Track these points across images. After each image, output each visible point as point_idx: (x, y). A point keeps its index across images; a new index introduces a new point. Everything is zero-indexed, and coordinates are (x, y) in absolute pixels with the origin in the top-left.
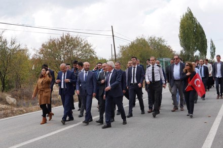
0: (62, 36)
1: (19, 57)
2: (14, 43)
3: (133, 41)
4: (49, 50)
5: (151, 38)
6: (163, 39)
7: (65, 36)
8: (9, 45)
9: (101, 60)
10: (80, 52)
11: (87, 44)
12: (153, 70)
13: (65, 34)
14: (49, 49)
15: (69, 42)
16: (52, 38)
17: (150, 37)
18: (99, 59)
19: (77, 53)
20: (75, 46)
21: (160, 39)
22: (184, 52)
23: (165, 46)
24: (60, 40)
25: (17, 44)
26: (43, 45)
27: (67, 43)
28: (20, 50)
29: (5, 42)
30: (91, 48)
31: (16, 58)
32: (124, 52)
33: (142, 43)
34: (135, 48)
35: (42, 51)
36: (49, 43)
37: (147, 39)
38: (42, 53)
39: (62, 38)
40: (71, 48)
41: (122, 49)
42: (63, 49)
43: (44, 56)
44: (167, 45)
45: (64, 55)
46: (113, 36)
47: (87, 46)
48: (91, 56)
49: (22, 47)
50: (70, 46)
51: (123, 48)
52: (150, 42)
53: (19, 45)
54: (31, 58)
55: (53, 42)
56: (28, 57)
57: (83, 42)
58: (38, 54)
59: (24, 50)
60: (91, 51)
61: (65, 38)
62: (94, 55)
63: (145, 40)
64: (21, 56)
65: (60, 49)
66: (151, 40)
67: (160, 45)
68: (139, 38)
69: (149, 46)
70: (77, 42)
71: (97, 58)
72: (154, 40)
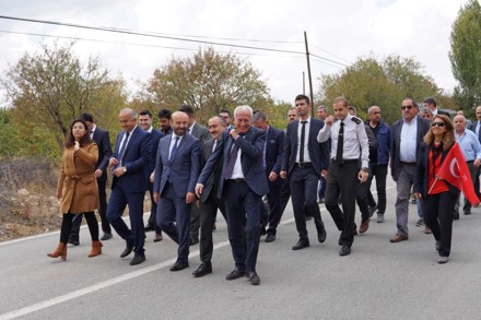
0: (197, 53)
1: (106, 98)
2: (94, 68)
3: (350, 65)
4: (169, 83)
5: (390, 58)
6: (415, 61)
7: (203, 53)
8: (84, 73)
9: (280, 106)
10: (236, 89)
11: (251, 71)
12: (342, 131)
13: (204, 49)
14: (171, 80)
15: (211, 67)
16: (176, 58)
17: (387, 56)
18: (276, 103)
19: (228, 89)
20: (224, 76)
21: (410, 62)
22: (462, 90)
23: (421, 77)
24: (193, 62)
25: (101, 71)
26: (157, 73)
27: (209, 68)
28: (108, 83)
29: (76, 66)
30: (259, 79)
31: (100, 100)
32: (331, 88)
33: (369, 70)
34: (355, 81)
35: (154, 84)
36: (171, 68)
37: (380, 61)
38: (155, 90)
39: (197, 58)
40: (217, 80)
41: (327, 82)
42: (200, 80)
43: (159, 96)
44: (424, 75)
45: (201, 94)
46: (308, 54)
47: (251, 75)
48: (258, 98)
49: (112, 77)
50: (214, 74)
51: (328, 80)
52: (387, 66)
53: (106, 73)
54: (130, 99)
55: (179, 66)
56: (125, 98)
57: (243, 66)
58: (146, 92)
59: (116, 83)
60: (260, 87)
61: (203, 57)
62: (265, 96)
63: (375, 64)
64: (109, 95)
65: (191, 81)
66: (390, 64)
67: (410, 74)
68: (364, 59)
69: (385, 77)
70: (229, 65)
71: (271, 102)
72: (396, 62)
